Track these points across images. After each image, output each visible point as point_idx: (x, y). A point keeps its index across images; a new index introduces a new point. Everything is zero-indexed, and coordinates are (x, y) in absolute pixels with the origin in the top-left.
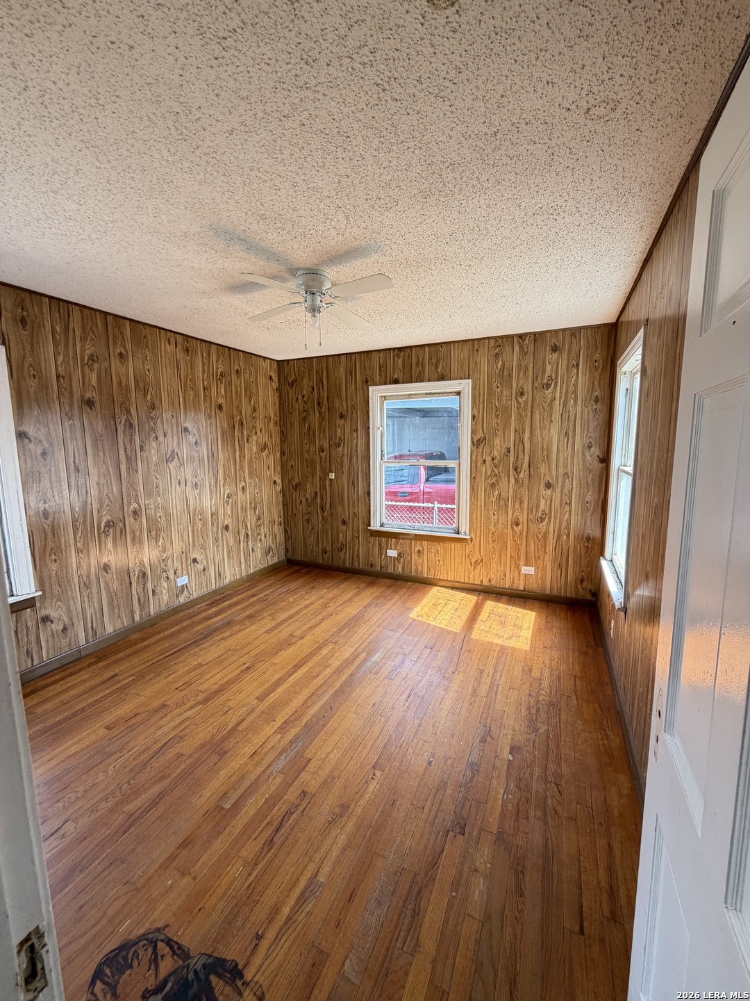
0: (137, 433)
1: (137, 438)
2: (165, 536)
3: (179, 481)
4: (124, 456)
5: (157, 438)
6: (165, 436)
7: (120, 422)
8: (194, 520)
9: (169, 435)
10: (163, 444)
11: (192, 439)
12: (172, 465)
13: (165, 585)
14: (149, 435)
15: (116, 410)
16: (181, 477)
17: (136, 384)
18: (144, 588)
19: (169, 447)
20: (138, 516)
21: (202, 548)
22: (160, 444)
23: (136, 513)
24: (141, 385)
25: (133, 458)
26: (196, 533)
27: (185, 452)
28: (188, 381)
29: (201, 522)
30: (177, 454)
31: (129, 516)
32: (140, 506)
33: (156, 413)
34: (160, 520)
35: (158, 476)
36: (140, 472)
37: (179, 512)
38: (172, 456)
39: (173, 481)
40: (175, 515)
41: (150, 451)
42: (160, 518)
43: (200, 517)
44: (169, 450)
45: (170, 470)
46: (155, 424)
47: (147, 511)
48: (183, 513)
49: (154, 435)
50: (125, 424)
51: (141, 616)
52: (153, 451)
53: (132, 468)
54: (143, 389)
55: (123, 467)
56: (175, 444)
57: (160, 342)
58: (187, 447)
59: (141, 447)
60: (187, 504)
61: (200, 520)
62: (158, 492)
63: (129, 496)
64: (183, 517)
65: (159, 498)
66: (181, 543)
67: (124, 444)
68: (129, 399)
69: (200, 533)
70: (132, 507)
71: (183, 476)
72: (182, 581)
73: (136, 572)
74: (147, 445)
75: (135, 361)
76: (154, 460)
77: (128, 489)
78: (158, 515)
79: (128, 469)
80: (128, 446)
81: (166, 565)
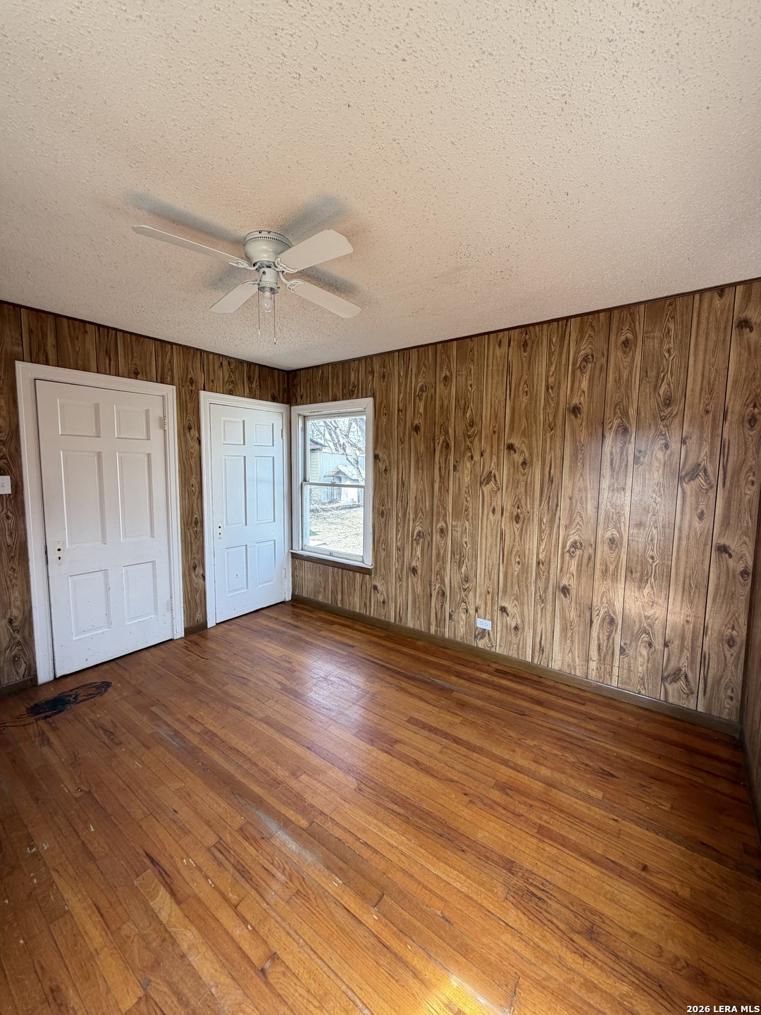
0: (452, 453)
1: (451, 458)
2: (469, 564)
3: (494, 509)
4: (438, 476)
5: (472, 457)
6: (482, 455)
7: (438, 443)
8: (509, 561)
9: (487, 455)
10: (478, 465)
11: (518, 458)
12: (487, 489)
13: (464, 616)
14: (464, 456)
15: (436, 432)
16: (497, 503)
17: (457, 402)
18: (442, 606)
19: (486, 468)
20: (445, 535)
21: (516, 599)
22: (474, 464)
23: (442, 532)
24: (462, 403)
25: (446, 478)
26: (509, 576)
27: (504, 474)
28: (522, 384)
29: (519, 567)
30: (495, 476)
31: (436, 532)
32: (447, 525)
33: (474, 430)
34: (465, 545)
35: (469, 499)
36: (451, 492)
37: (489, 545)
38: (489, 477)
39: (485, 507)
40: (484, 546)
41: (463, 472)
42: (466, 543)
43: (518, 560)
44: (485, 471)
45: (483, 494)
46: (471, 442)
47: (454, 532)
48: (494, 548)
49: (470, 454)
50: (442, 445)
51: (436, 631)
52: (466, 472)
53: (444, 489)
54: (462, 407)
55: (436, 486)
56: (493, 464)
57: (488, 349)
58: (509, 469)
59: (455, 467)
60: (501, 538)
61: (519, 563)
62: (467, 515)
63: (438, 513)
64: (493, 551)
65: (467, 522)
66: (487, 581)
67: (439, 463)
68: (448, 419)
69: (515, 580)
70: (440, 525)
71: (499, 503)
72: (483, 624)
73: (437, 588)
74: (461, 466)
75: (458, 379)
76: (466, 480)
77: (438, 507)
78: (464, 540)
79: (440, 488)
80: (443, 466)
81: (466, 596)
